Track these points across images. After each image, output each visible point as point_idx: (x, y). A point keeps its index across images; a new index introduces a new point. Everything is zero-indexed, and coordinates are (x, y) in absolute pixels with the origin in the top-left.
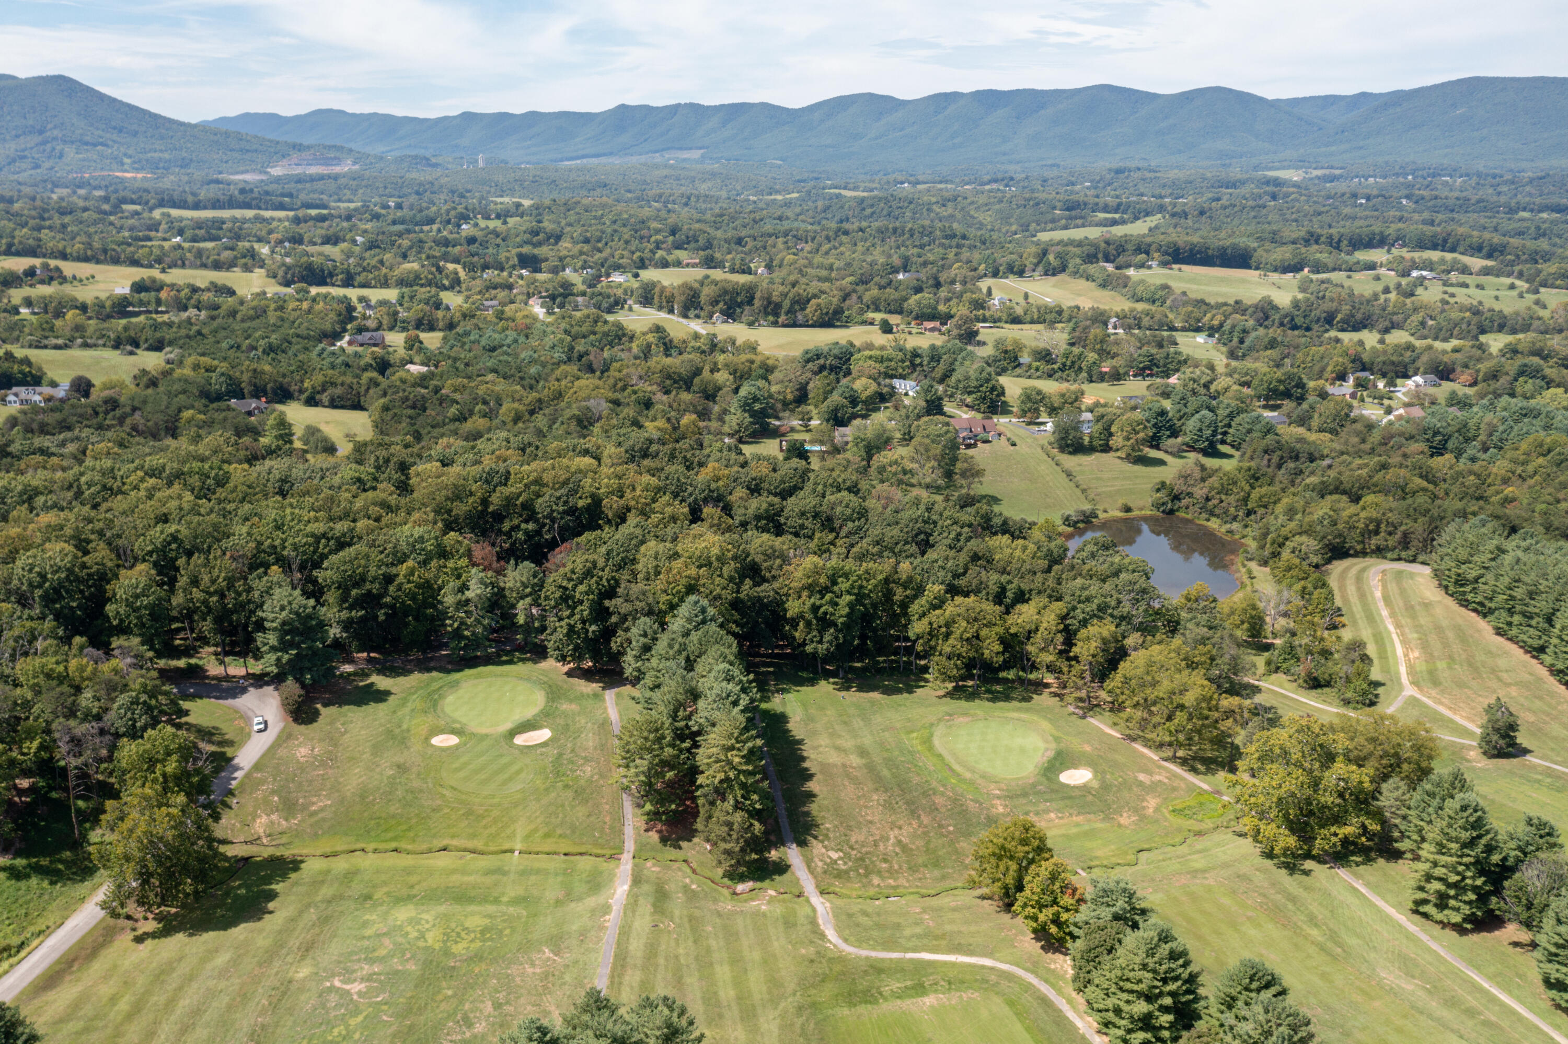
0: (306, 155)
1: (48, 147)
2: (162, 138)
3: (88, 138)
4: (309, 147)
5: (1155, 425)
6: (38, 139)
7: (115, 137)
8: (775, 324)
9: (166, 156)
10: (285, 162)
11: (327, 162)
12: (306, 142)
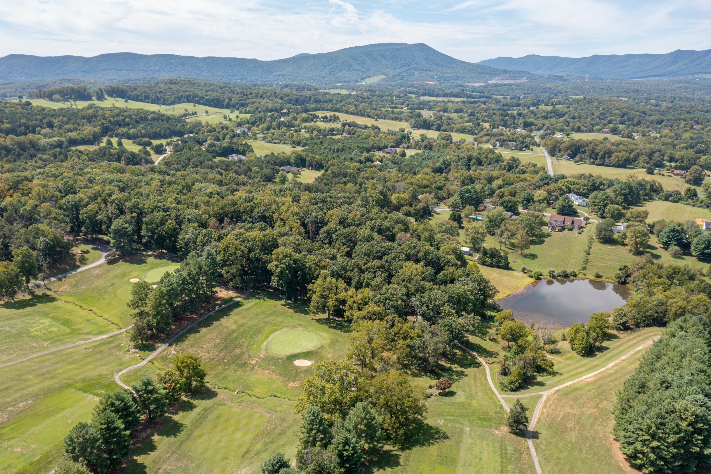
0: (507, 75)
1: (409, 71)
2: (452, 68)
3: (424, 68)
4: (510, 72)
5: (668, 237)
6: (407, 68)
7: (435, 68)
8: (593, 163)
9: (451, 75)
10: (497, 78)
11: (515, 78)
12: (510, 69)
